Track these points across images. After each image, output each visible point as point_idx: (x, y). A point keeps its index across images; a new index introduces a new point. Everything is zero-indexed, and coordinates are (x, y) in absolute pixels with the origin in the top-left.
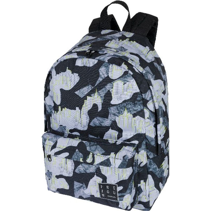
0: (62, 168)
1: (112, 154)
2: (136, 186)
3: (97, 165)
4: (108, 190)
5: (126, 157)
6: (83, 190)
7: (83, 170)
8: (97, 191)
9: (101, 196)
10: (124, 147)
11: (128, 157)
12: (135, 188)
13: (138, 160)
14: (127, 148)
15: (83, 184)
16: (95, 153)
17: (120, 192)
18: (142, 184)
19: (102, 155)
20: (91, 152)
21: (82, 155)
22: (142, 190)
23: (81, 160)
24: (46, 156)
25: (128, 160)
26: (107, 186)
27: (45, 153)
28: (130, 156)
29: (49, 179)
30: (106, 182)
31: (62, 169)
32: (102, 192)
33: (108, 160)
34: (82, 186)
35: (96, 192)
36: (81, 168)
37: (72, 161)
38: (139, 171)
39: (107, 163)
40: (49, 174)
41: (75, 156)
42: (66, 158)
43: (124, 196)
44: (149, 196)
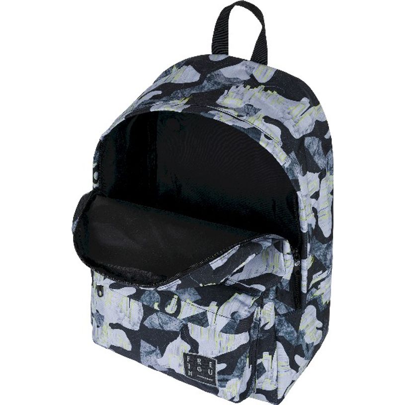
0: (121, 312)
1: (213, 305)
2: (253, 362)
3: (184, 319)
4: (199, 365)
5: (236, 315)
6: (155, 357)
7: (158, 323)
8: (180, 365)
9: (187, 373)
10: (236, 294)
11: (240, 316)
12: (251, 366)
13: (260, 320)
14: (242, 297)
15: (156, 348)
16: (183, 297)
17: (221, 372)
18: (266, 359)
19: (193, 304)
20: (176, 295)
21: (159, 297)
22: (264, 368)
23: (156, 306)
24: (95, 286)
25: (240, 320)
26: (198, 359)
27: (93, 281)
28: (244, 313)
29: (98, 327)
30: (198, 353)
31: (122, 315)
32: (189, 368)
33: (204, 314)
34: (153, 351)
35: (178, 365)
36: (155, 321)
37: (140, 304)
38: (261, 337)
39: (201, 320)
40: (97, 318)
41: (145, 298)
42: (130, 297)
43: (227, 380)
44: (277, 380)
